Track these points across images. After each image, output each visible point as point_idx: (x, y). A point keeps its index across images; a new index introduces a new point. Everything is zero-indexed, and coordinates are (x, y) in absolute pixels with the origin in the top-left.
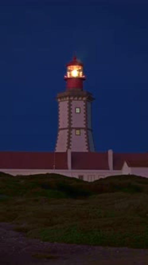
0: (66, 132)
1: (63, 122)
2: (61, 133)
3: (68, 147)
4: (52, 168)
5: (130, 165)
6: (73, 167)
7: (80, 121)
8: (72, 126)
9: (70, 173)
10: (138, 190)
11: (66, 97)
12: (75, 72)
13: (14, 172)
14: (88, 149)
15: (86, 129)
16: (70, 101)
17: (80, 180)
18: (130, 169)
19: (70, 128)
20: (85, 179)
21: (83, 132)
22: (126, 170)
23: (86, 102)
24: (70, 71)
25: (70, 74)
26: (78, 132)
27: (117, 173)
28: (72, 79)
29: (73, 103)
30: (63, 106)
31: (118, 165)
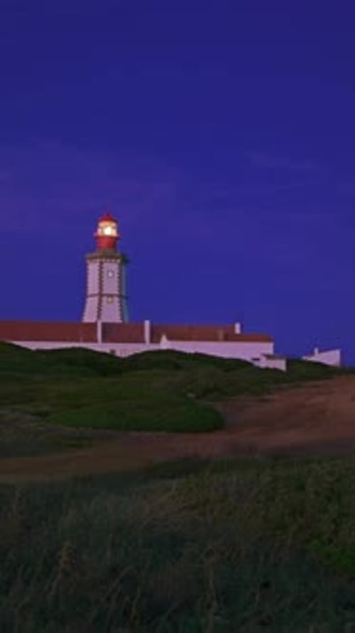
0: (96, 299)
1: (92, 286)
2: (89, 300)
3: (99, 316)
4: (78, 341)
5: (170, 338)
6: (105, 339)
7: (112, 286)
8: (104, 292)
9: (100, 347)
10: (177, 367)
11: (96, 258)
12: (108, 230)
13: (33, 346)
14: (122, 318)
15: (120, 296)
16: (101, 263)
17: (111, 356)
18: (169, 343)
19: (101, 295)
20: (118, 354)
21: (116, 299)
22: (165, 344)
23: (120, 265)
24: (102, 228)
25: (102, 232)
26: (110, 299)
27: (154, 347)
28: (105, 237)
29: (105, 265)
30: (93, 268)
31: (155, 338)
